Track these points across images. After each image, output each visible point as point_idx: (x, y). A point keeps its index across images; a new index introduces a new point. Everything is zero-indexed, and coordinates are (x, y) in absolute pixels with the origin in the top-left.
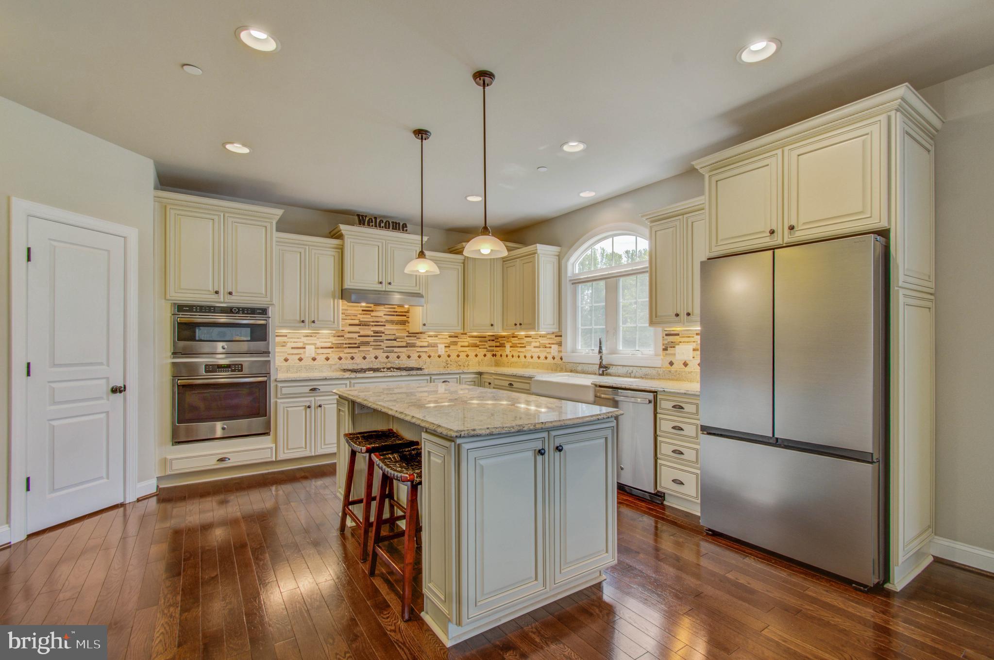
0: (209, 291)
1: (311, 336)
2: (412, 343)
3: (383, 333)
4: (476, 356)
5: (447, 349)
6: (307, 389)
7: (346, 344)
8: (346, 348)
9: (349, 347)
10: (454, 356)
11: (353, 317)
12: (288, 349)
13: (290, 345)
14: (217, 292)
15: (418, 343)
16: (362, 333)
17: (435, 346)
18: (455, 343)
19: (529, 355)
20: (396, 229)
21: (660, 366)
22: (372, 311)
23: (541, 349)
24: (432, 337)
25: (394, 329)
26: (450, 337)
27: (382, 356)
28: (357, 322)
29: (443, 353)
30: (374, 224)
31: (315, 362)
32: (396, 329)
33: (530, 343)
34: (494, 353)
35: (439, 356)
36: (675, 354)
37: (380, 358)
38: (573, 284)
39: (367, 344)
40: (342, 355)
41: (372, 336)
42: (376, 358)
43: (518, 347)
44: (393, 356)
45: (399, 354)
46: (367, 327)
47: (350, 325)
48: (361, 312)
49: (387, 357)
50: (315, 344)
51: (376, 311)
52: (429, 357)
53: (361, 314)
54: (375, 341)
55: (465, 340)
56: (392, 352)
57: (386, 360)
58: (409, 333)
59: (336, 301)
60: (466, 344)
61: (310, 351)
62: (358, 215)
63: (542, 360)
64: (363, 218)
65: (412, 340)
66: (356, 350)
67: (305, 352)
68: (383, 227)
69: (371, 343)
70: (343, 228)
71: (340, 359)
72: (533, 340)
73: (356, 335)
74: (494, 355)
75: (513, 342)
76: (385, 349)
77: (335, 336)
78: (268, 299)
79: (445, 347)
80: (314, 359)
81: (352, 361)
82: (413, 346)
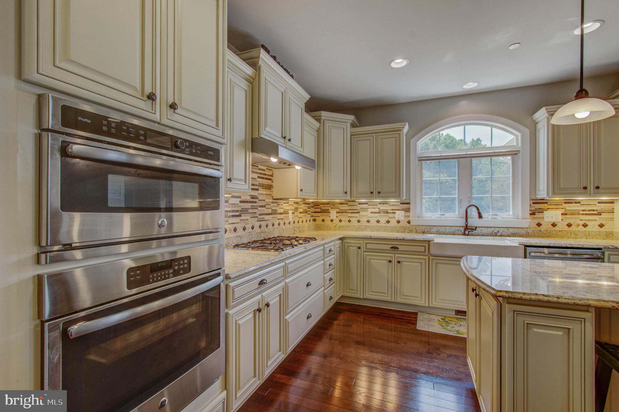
2: (275, 210)
4: (306, 221)
5: (293, 216)
7: (230, 211)
8: (230, 216)
9: (233, 216)
10: (296, 222)
14: (150, 98)
15: (278, 210)
18: (297, 210)
19: (363, 220)
21: (527, 226)
25: (264, 195)
26: (294, 203)
27: (257, 226)
29: (291, 219)
33: (365, 209)
35: (289, 223)
36: (543, 218)
38: (419, 160)
39: (246, 211)
41: (250, 202)
42: (253, 228)
43: (349, 213)
45: (267, 223)
52: (284, 223)
54: (252, 208)
55: (301, 207)
56: (263, 220)
57: (259, 231)
58: (273, 199)
60: (302, 211)
65: (274, 206)
66: (238, 220)
69: (249, 211)
73: (238, 201)
74: (314, 220)
75: (342, 208)
76: (259, 217)
78: (220, 133)
79: (292, 213)
81: (235, 234)
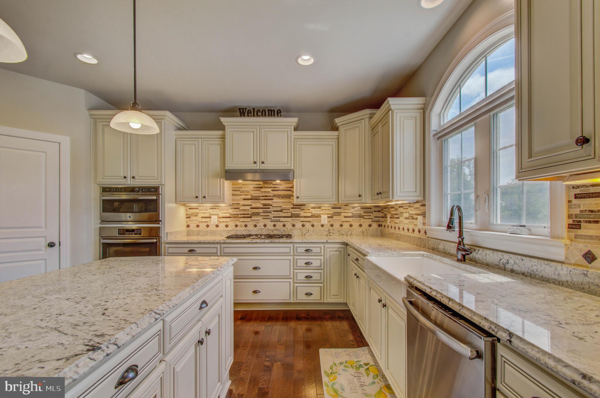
0: (121, 176)
1: (215, 209)
2: (297, 214)
3: (271, 205)
4: (361, 226)
5: (330, 219)
6: (186, 250)
7: (241, 214)
8: (241, 217)
9: (243, 217)
10: (337, 225)
11: (246, 193)
12: (199, 218)
15: (302, 214)
16: (254, 206)
17: (319, 216)
18: (339, 214)
20: (271, 116)
22: (262, 188)
23: (411, 220)
24: (315, 208)
25: (280, 202)
26: (332, 208)
27: (270, 225)
28: (249, 197)
29: (326, 222)
30: (252, 114)
31: (218, 229)
32: (282, 202)
34: (380, 223)
35: (322, 226)
37: (268, 227)
39: (257, 214)
40: (238, 223)
41: (262, 208)
42: (265, 226)
44: (279, 225)
45: (285, 223)
46: (257, 201)
47: (244, 199)
48: (252, 189)
49: (275, 226)
50: (217, 215)
52: (313, 226)
53: (253, 191)
54: (264, 212)
55: (349, 211)
56: (279, 221)
57: (274, 228)
58: (294, 205)
59: (222, 180)
60: (350, 215)
61: (214, 220)
62: (240, 109)
63: (410, 234)
64: (243, 111)
66: (249, 220)
67: (211, 221)
69: (261, 214)
71: (236, 226)
72: (405, 211)
73: (248, 208)
74: (380, 226)
75: (392, 213)
76: (273, 218)
77: (232, 209)
78: (159, 181)
79: (328, 217)
80: (217, 226)
81: (246, 228)
82: (298, 216)
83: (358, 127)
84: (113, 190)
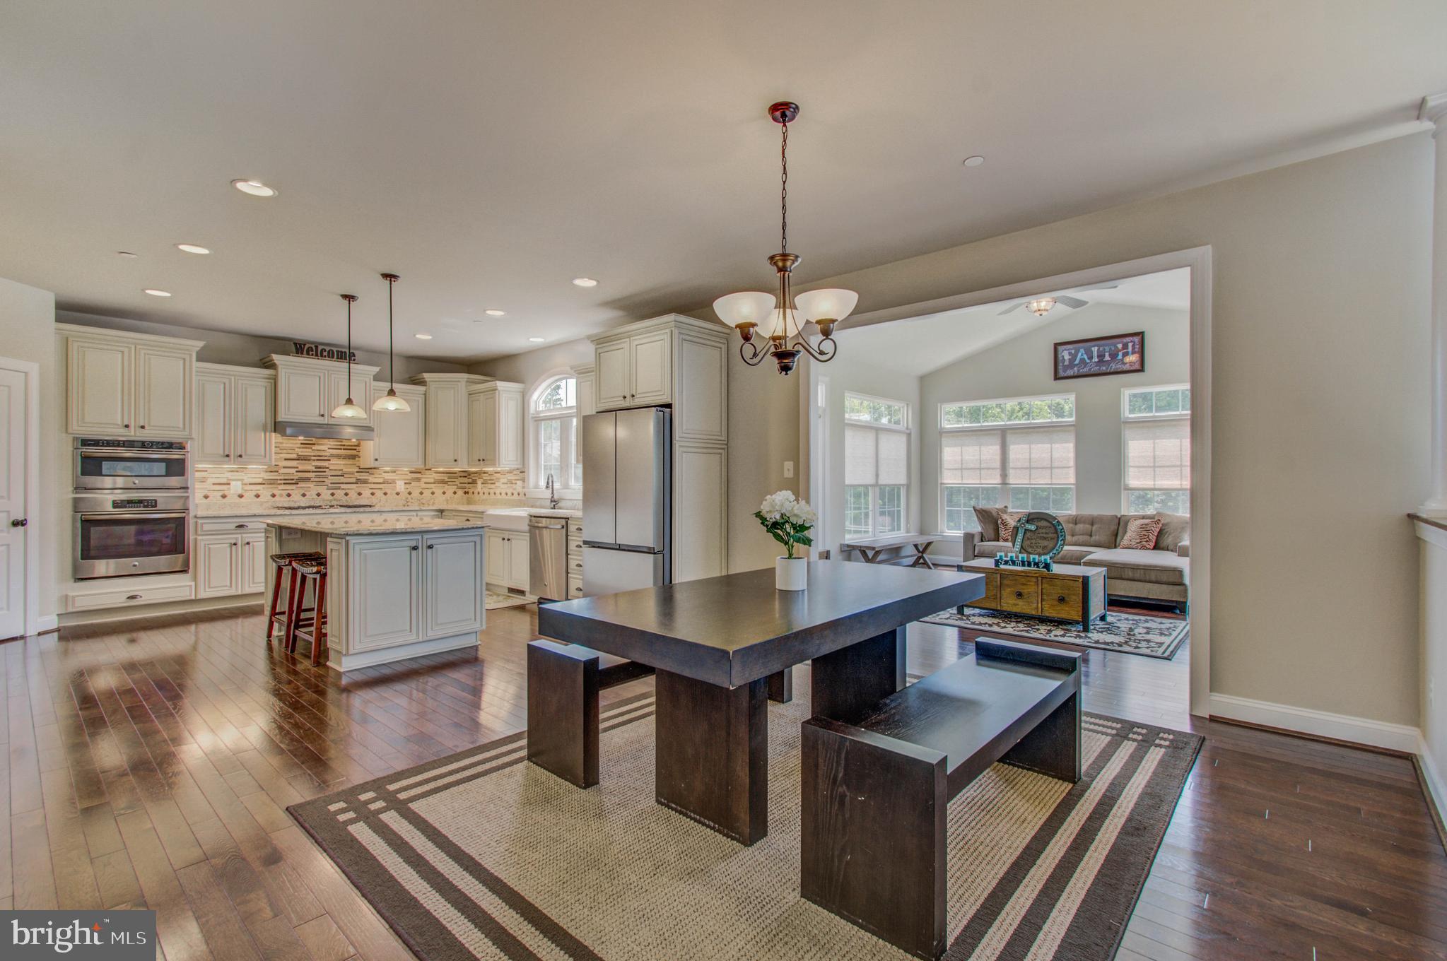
0: (118, 425)
1: (237, 471)
2: (364, 479)
3: (328, 468)
4: (444, 493)
5: (407, 486)
6: (233, 526)
7: (280, 480)
8: (281, 484)
9: (284, 484)
10: (416, 493)
11: (290, 451)
12: (208, 485)
13: (211, 481)
14: (127, 426)
15: (371, 479)
16: (301, 468)
17: (393, 482)
18: (418, 479)
19: (498, 492)
20: (341, 358)
22: (314, 444)
23: (509, 485)
24: (388, 472)
25: (341, 464)
26: (411, 473)
27: (326, 494)
28: (294, 456)
29: (403, 490)
30: (314, 353)
31: (242, 500)
32: (344, 464)
33: (498, 479)
34: (466, 490)
35: (398, 494)
37: (323, 496)
38: (536, 421)
39: (308, 479)
40: (275, 492)
41: (313, 472)
42: (318, 495)
43: (488, 483)
44: (339, 494)
45: (347, 491)
46: (307, 462)
47: (286, 459)
48: (299, 445)
49: (333, 494)
50: (242, 480)
51: (318, 444)
52: (385, 494)
53: (300, 448)
54: (317, 477)
55: (430, 476)
56: (339, 488)
57: (332, 498)
58: (360, 469)
59: (268, 434)
60: (432, 480)
61: (236, 487)
62: (295, 344)
63: (509, 497)
64: (300, 346)
65: (363, 476)
66: (294, 487)
67: (229, 489)
68: (325, 356)
69: (312, 479)
70: (276, 358)
71: (274, 496)
72: (503, 476)
73: (293, 471)
74: (465, 493)
75: (485, 478)
76: (330, 485)
77: (266, 472)
78: (187, 433)
79: (405, 483)
80: (241, 496)
81: (288, 499)
82: (365, 482)
83: (454, 388)
84: (103, 443)
